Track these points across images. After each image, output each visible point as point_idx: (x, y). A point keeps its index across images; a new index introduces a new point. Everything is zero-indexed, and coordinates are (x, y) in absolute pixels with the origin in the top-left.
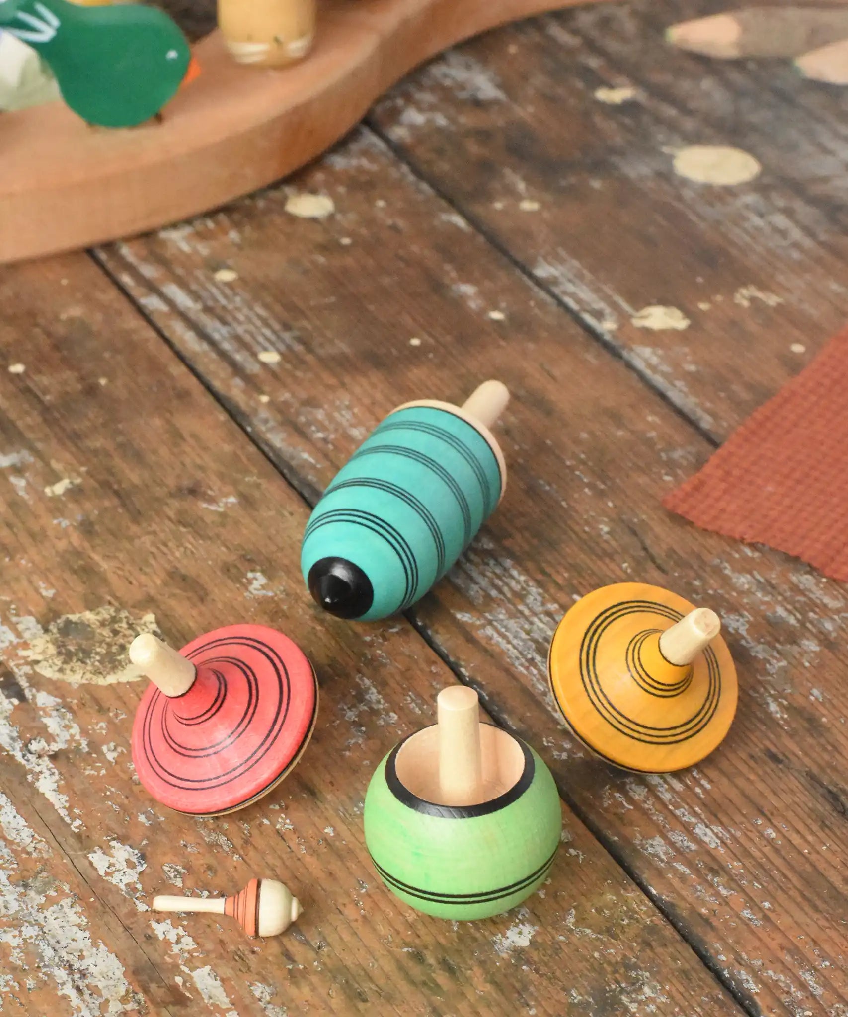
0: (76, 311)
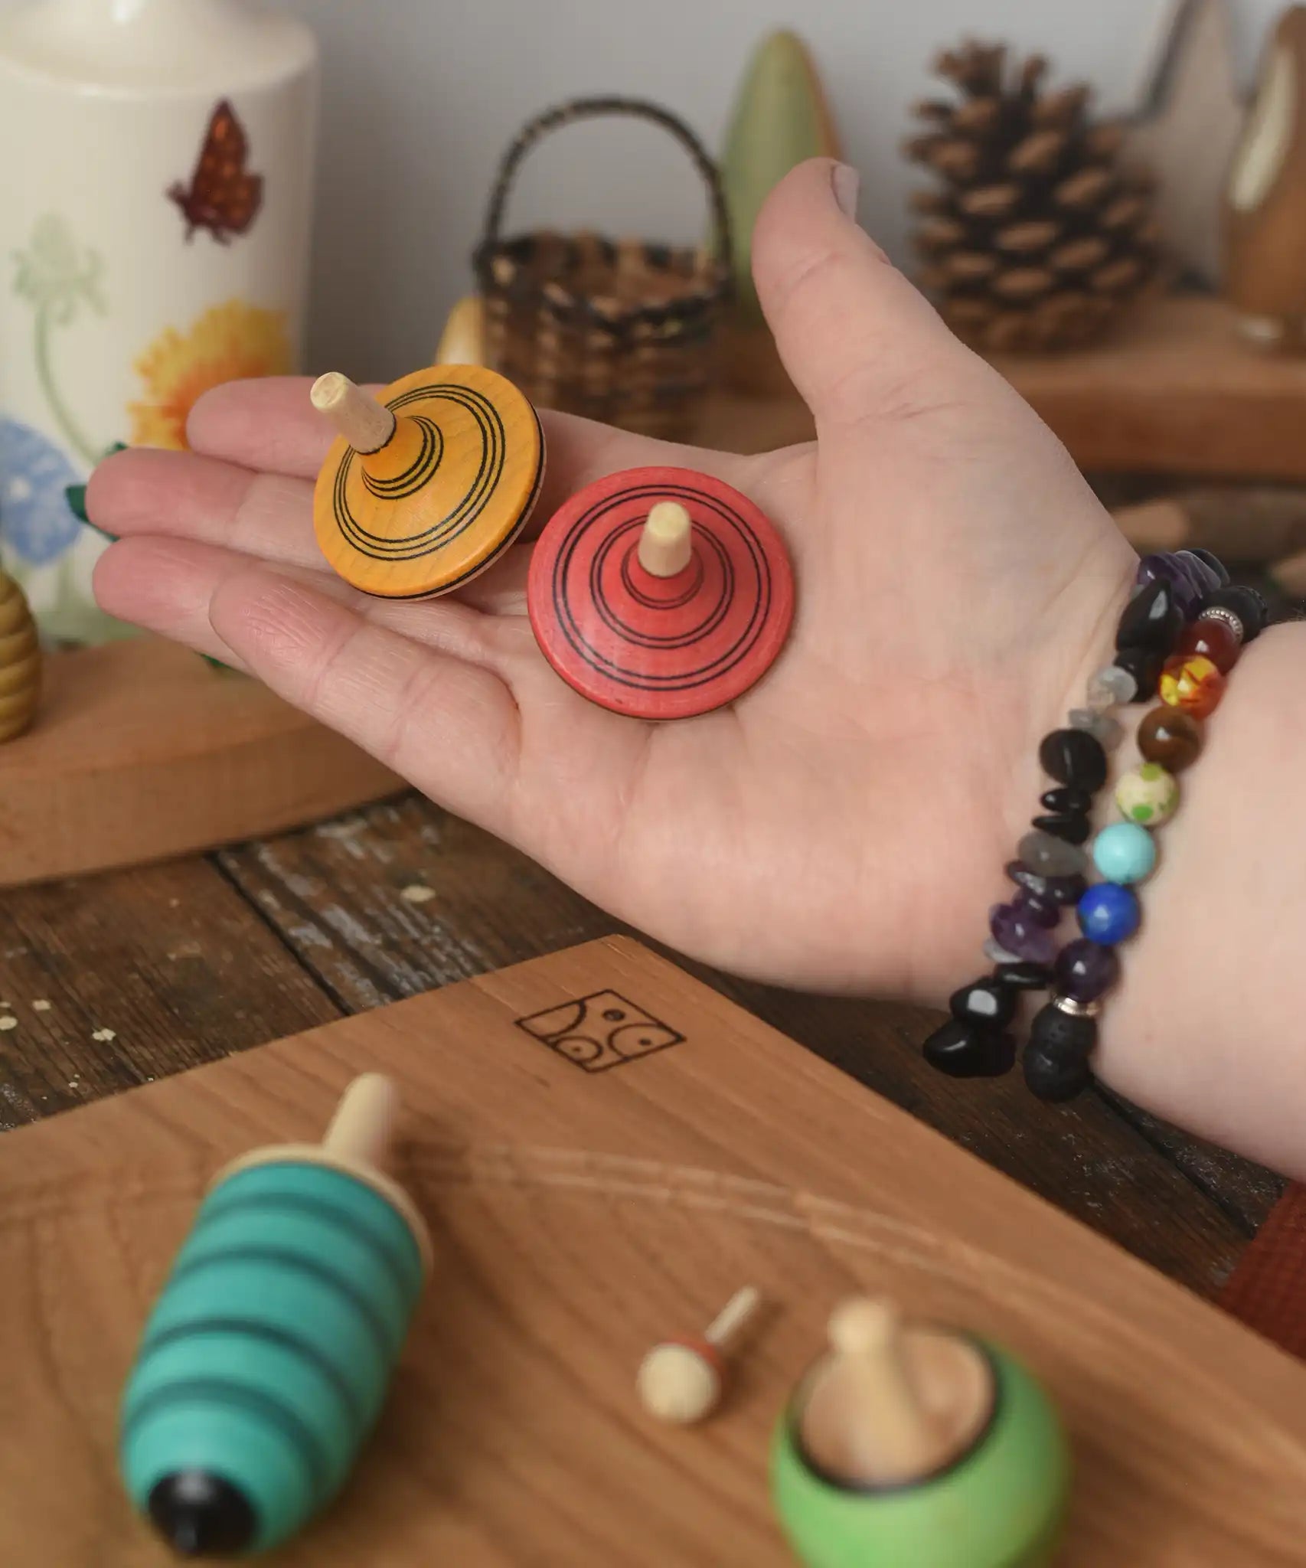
0: (193, 948)
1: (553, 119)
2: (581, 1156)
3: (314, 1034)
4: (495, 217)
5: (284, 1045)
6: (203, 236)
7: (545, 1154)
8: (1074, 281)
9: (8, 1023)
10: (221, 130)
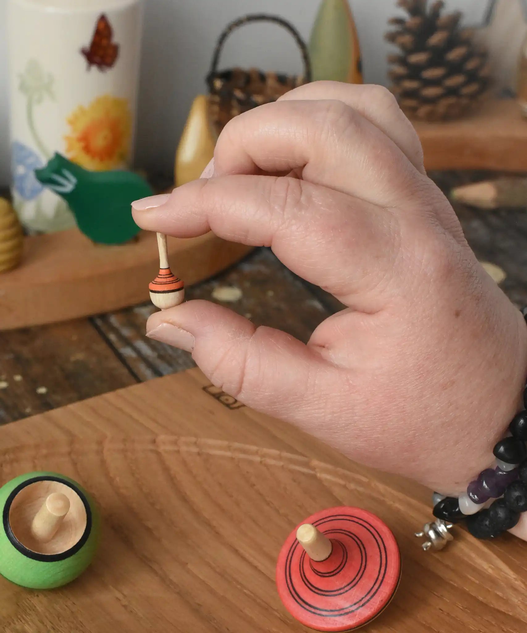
0: (80, 356)
1: (239, 23)
2: (225, 443)
3: (121, 391)
4: (215, 62)
5: (110, 396)
6: (94, 69)
7: (211, 442)
8: (453, 92)
9: (3, 385)
10: (102, 26)
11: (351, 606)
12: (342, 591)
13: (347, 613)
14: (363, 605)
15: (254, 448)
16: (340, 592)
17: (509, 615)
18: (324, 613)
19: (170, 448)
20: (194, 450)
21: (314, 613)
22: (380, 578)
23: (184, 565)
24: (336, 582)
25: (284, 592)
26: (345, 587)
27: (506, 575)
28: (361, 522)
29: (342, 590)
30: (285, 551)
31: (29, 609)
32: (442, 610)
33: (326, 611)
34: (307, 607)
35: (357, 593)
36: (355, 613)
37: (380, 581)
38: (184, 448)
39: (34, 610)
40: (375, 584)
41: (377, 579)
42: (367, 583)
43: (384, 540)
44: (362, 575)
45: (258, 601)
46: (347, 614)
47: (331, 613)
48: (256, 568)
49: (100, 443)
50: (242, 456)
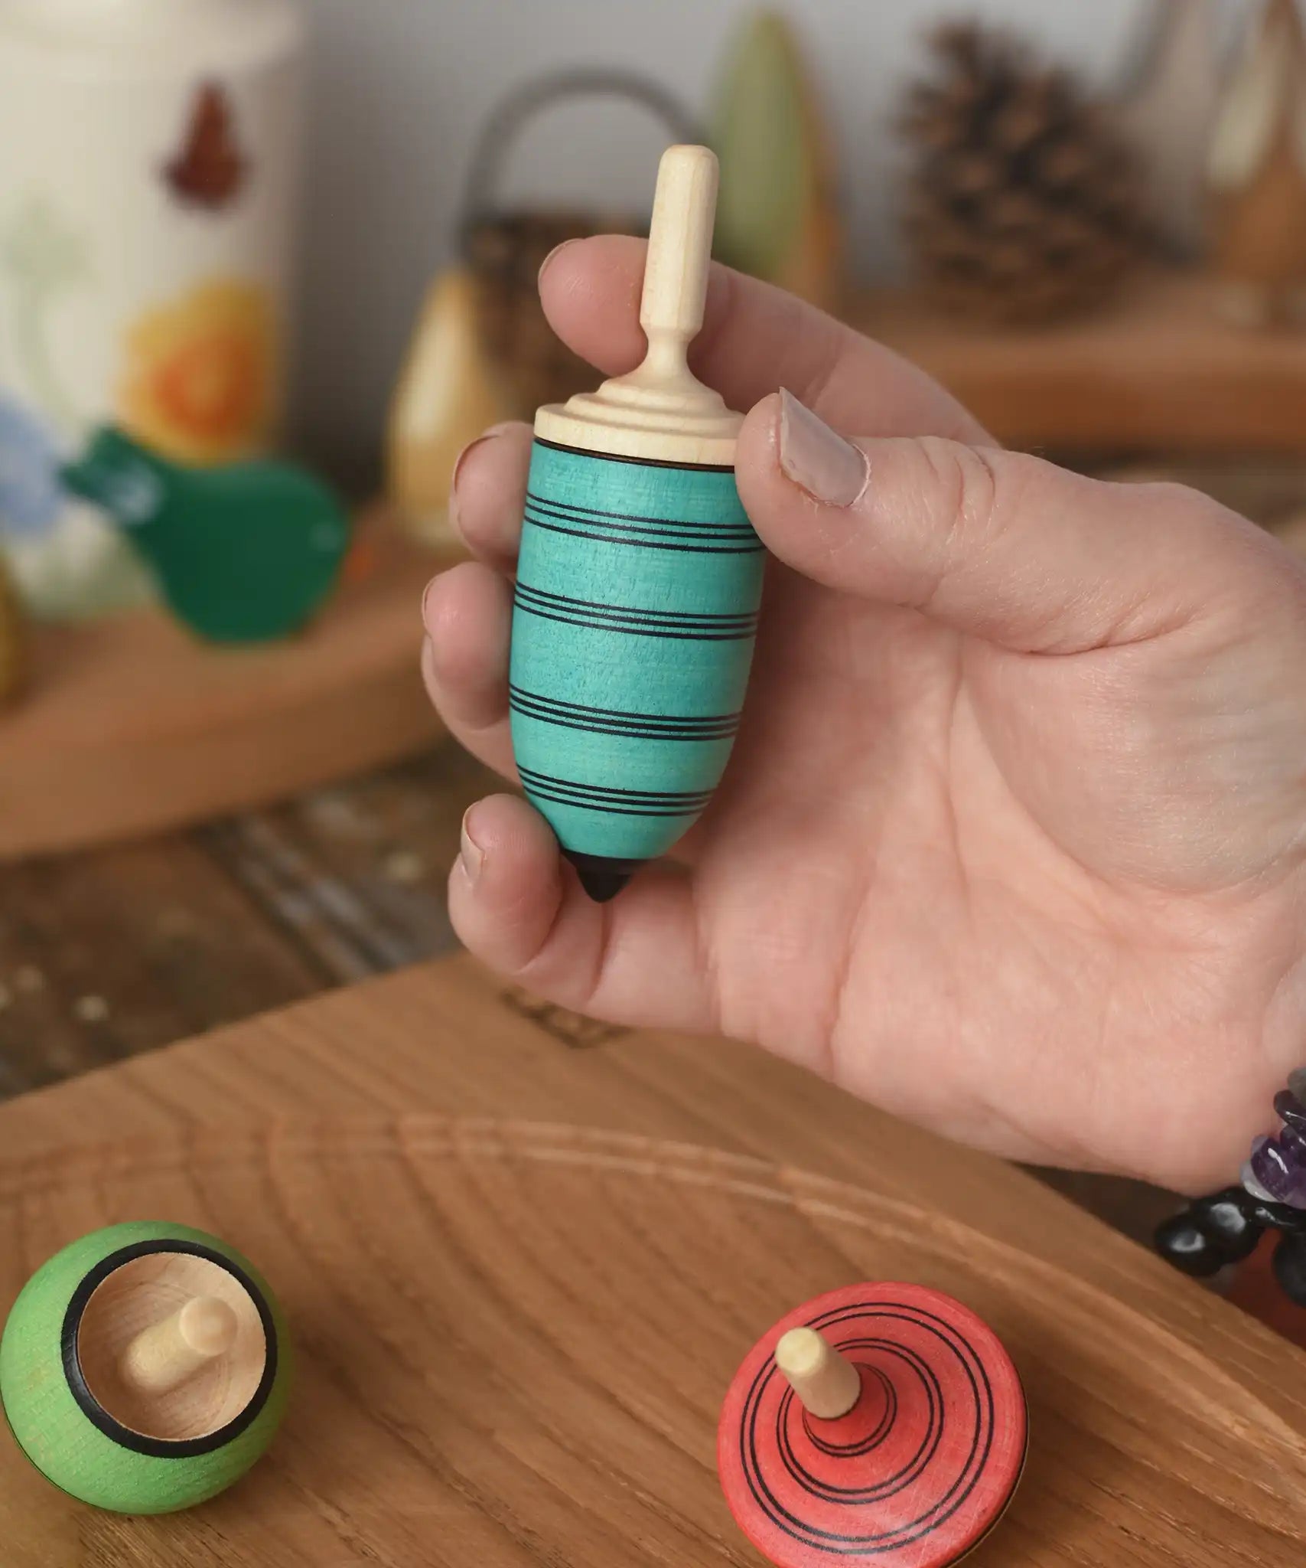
11: (908, 1527)
12: (885, 1491)
13: (898, 1545)
14: (938, 1524)
15: (639, 1142)
16: (879, 1493)
17: (1292, 1538)
18: (842, 1546)
19: (429, 1145)
20: (493, 1149)
21: (816, 1546)
22: (979, 1456)
23: (485, 1434)
24: (872, 1469)
25: (740, 1497)
26: (891, 1481)
27: (1279, 1441)
28: (923, 1319)
29: (884, 1489)
30: (737, 1394)
31: (113, 1553)
32: (1126, 1531)
33: (845, 1539)
34: (799, 1531)
35: (920, 1496)
36: (919, 1542)
37: (977, 1464)
38: (466, 1147)
39: (123, 1555)
40: (965, 1472)
41: (971, 1457)
42: (945, 1469)
43: (984, 1365)
44: (933, 1450)
45: (674, 1517)
46: (900, 1546)
47: (860, 1546)
48: (662, 1437)
49: (260, 1138)
50: (611, 1162)
